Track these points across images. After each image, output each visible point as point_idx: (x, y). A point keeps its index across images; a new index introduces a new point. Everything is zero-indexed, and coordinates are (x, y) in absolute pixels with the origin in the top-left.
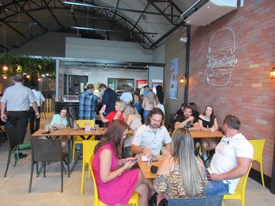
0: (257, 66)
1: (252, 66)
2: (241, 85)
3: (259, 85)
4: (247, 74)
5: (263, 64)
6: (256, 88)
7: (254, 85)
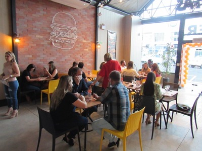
0: (86, 41)
1: (84, 41)
2: (79, 49)
3: (87, 50)
4: (82, 44)
5: (88, 41)
6: (86, 51)
7: (85, 50)
